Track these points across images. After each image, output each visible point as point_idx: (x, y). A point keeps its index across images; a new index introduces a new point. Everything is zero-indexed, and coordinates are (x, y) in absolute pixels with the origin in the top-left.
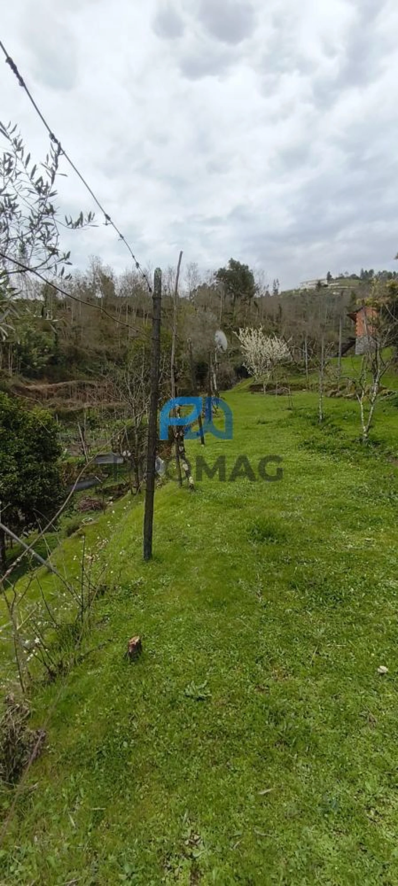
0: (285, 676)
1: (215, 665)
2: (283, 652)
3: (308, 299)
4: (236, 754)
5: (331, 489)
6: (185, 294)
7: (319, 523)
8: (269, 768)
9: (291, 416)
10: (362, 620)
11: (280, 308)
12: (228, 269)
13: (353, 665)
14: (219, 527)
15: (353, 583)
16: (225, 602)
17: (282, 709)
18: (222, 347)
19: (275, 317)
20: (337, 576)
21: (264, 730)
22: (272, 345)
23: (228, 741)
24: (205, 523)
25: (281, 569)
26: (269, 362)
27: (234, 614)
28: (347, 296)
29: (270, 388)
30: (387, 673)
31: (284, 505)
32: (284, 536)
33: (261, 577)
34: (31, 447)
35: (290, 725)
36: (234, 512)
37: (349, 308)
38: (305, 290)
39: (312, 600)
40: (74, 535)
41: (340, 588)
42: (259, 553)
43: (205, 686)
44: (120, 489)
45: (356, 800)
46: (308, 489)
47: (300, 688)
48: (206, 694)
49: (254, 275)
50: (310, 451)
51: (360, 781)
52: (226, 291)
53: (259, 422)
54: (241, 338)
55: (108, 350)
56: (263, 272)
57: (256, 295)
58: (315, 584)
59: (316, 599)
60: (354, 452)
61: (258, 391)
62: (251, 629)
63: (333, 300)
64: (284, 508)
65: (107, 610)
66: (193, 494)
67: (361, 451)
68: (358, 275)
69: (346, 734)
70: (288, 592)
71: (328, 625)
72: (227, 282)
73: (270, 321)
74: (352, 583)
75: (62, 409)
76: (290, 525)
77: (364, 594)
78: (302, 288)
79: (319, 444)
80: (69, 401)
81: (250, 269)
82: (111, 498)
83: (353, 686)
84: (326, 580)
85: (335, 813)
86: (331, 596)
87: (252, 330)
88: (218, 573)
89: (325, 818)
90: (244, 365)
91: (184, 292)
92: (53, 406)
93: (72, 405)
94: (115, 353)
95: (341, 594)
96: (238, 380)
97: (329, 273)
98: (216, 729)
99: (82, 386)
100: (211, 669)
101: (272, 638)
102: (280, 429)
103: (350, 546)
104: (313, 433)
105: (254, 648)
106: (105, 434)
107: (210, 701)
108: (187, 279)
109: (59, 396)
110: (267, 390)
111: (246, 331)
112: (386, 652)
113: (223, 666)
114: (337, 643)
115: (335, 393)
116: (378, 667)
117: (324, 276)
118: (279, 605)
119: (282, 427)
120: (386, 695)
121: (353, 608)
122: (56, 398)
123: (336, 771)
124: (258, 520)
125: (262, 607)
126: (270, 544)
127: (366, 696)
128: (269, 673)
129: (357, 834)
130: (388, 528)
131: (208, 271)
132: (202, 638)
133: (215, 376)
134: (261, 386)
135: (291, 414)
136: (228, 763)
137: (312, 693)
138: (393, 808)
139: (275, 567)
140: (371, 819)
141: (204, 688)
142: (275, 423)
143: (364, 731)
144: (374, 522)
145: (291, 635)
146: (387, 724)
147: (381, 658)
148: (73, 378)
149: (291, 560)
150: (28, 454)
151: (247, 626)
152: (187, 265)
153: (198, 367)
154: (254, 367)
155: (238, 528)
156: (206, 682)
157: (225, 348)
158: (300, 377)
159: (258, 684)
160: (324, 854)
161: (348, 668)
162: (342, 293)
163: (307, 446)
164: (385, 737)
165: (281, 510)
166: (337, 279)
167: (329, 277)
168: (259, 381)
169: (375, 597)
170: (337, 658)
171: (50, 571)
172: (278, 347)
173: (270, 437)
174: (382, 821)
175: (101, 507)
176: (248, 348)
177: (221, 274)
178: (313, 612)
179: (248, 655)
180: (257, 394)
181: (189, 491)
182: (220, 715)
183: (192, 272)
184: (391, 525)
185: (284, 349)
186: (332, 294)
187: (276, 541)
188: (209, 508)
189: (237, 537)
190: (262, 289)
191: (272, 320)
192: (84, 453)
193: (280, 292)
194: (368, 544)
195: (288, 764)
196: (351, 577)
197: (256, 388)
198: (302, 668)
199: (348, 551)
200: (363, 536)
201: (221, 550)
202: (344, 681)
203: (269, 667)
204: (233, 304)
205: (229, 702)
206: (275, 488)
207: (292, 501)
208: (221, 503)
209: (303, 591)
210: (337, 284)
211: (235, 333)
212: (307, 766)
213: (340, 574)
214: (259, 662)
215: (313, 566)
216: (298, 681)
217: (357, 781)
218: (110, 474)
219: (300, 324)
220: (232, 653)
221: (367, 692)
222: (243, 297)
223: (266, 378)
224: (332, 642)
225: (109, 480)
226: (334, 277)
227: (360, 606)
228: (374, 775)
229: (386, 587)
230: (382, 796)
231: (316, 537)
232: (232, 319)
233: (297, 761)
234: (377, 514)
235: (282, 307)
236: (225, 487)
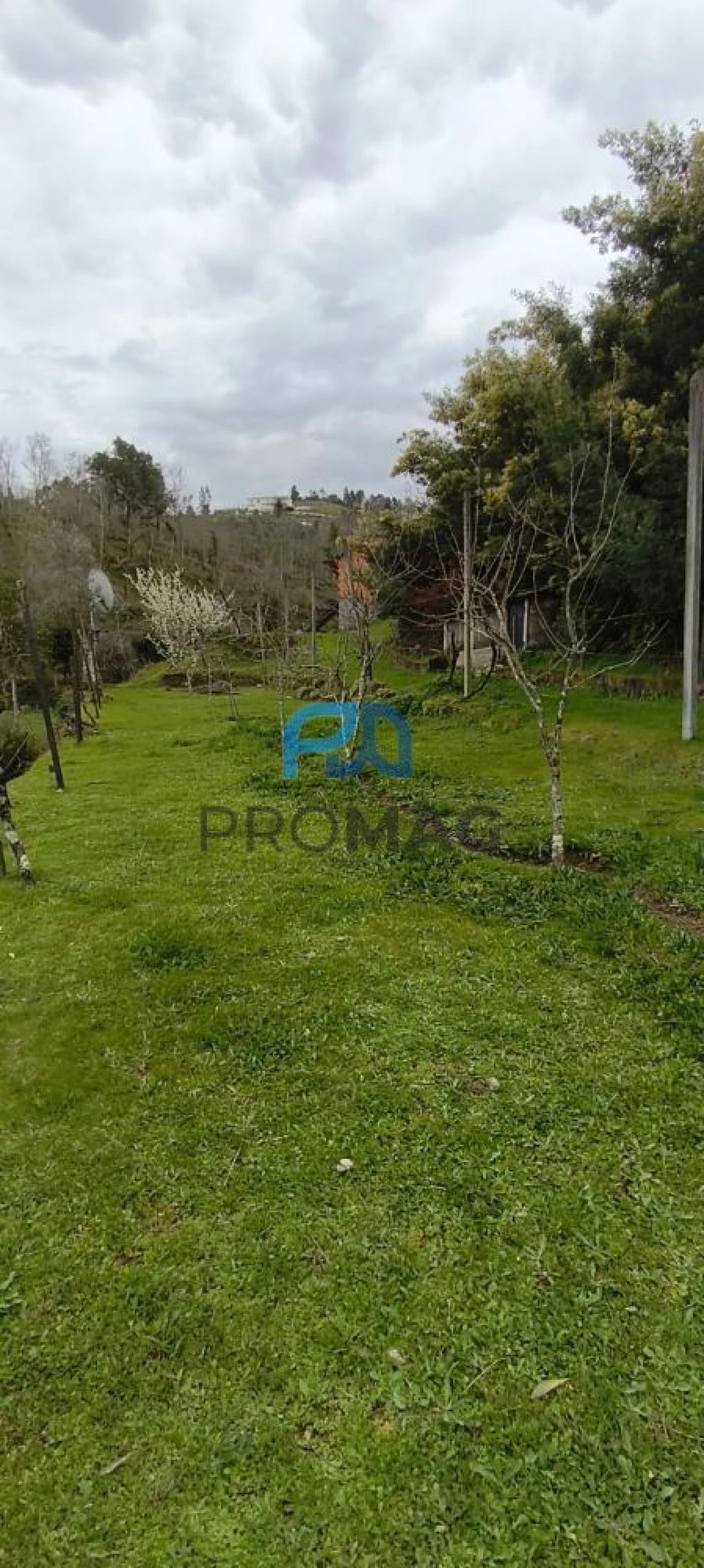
0: (175, 1221)
1: (38, 1233)
2: (177, 1175)
3: (261, 528)
4: (64, 1408)
5: (289, 857)
6: (26, 493)
7: (264, 922)
8: (128, 1414)
9: (233, 732)
10: (319, 1083)
11: (214, 539)
12: (112, 456)
13: (298, 1169)
14: (77, 951)
15: (310, 1019)
16: (71, 1101)
17: (161, 1288)
18: (103, 601)
19: (205, 554)
20: (285, 1012)
21: (123, 1340)
22: (199, 604)
23: (48, 1387)
24: (47, 947)
25: (189, 1015)
26: (195, 634)
27: (89, 1121)
28: (325, 530)
29: (198, 680)
30: (352, 1170)
31: (208, 894)
32: (200, 951)
33: (148, 1037)
35: (176, 1314)
36: (111, 916)
37: (327, 551)
38: (256, 512)
39: (238, 1065)
41: (288, 1032)
42: (151, 991)
43: (11, 1285)
45: (281, 1420)
46: (252, 861)
47: (203, 1237)
48: (8, 1302)
49: (164, 473)
50: (261, 792)
51: (290, 1383)
52: (111, 496)
53: (176, 743)
54: (141, 588)
56: (180, 470)
57: (169, 510)
58: (246, 1033)
59: (245, 1060)
60: (330, 791)
61: (176, 686)
62: (119, 1143)
63: (301, 534)
64: (206, 899)
66: (29, 889)
67: (342, 789)
68: (341, 496)
69: (276, 1300)
70: (198, 1057)
71: (263, 1104)
72: (112, 480)
73: (196, 560)
74: (309, 1021)
76: (215, 931)
77: (326, 1036)
78: (251, 508)
79: (275, 781)
81: (155, 461)
83: (293, 1206)
84: (265, 1021)
85: (243, 1460)
86: (272, 1050)
87: (161, 573)
88: (63, 1044)
89: (223, 1476)
90: (148, 636)
91: (23, 488)
95: (288, 1042)
96: (140, 665)
97: (294, 488)
98: (23, 1369)
100: (27, 1244)
101: (158, 1152)
102: (214, 755)
103: (312, 954)
104: (267, 761)
105: (121, 1179)
107: (17, 1314)
108: (29, 464)
110: (193, 684)
111: (150, 575)
112: (352, 1133)
113: (53, 1233)
114: (275, 1134)
115: (308, 692)
116: (338, 1162)
117: (287, 493)
118: (178, 1085)
119: (217, 751)
120: (347, 1209)
121: (307, 1063)
123: (252, 1377)
124: (154, 929)
125: (145, 1096)
126: (173, 969)
127: (315, 1220)
128: (145, 1223)
129: (279, 1487)
130: (373, 915)
131: (74, 455)
132: (14, 1185)
133: (90, 656)
134: (182, 677)
135: (234, 729)
136: (44, 1432)
137: (222, 1241)
138: (343, 1413)
139: (178, 1013)
140: (305, 1449)
141: (7, 1290)
142: (205, 744)
143: (306, 1287)
144: (352, 908)
145: (193, 1138)
146: (343, 1260)
147: (344, 1145)
149: (208, 994)
151: (113, 1138)
152: (29, 438)
153: (58, 637)
154: (168, 641)
155: (116, 948)
156: (13, 1274)
157: (110, 603)
158: (253, 664)
159: (122, 1249)
160: (218, 1549)
161: (290, 1176)
162: (316, 524)
163: (256, 784)
164: (339, 1284)
165: (201, 903)
166: (308, 499)
167: (295, 495)
168: (180, 668)
169: (342, 1037)
170: (272, 1163)
172: (210, 609)
173: (193, 770)
174: (322, 1444)
176: (155, 607)
177: (99, 463)
178: (239, 1085)
179: (107, 1197)
180: (176, 692)
181: (20, 884)
182: (36, 1337)
183: (38, 452)
184: (376, 910)
185: (221, 613)
186: (302, 527)
187: (184, 963)
188: (60, 914)
189: (111, 966)
190: (180, 500)
191: (201, 559)
193: (212, 509)
194: (340, 947)
195: (166, 1392)
196: (308, 1009)
197: (173, 681)
198: (210, 1197)
199: (307, 963)
200: (333, 933)
201: (74, 995)
202: (281, 1201)
203: (146, 1211)
204: (125, 523)
205: (60, 1303)
206: (196, 863)
207: (223, 884)
208: (86, 902)
209: (224, 1050)
210: (308, 508)
211: (129, 576)
212: (201, 1385)
213: (291, 1007)
214: (129, 1205)
215: (247, 1000)
216: (199, 1224)
217: (287, 1384)
219: (250, 571)
220: (75, 1200)
221: (317, 1212)
222: (145, 511)
223: (192, 662)
224: (266, 1134)
226: (303, 494)
227: (318, 1058)
228: (315, 1361)
229: (360, 1017)
230: (325, 1397)
231: (257, 946)
232: (125, 550)
233: (182, 1383)
234: (358, 894)
235: (218, 537)
236: (98, 869)
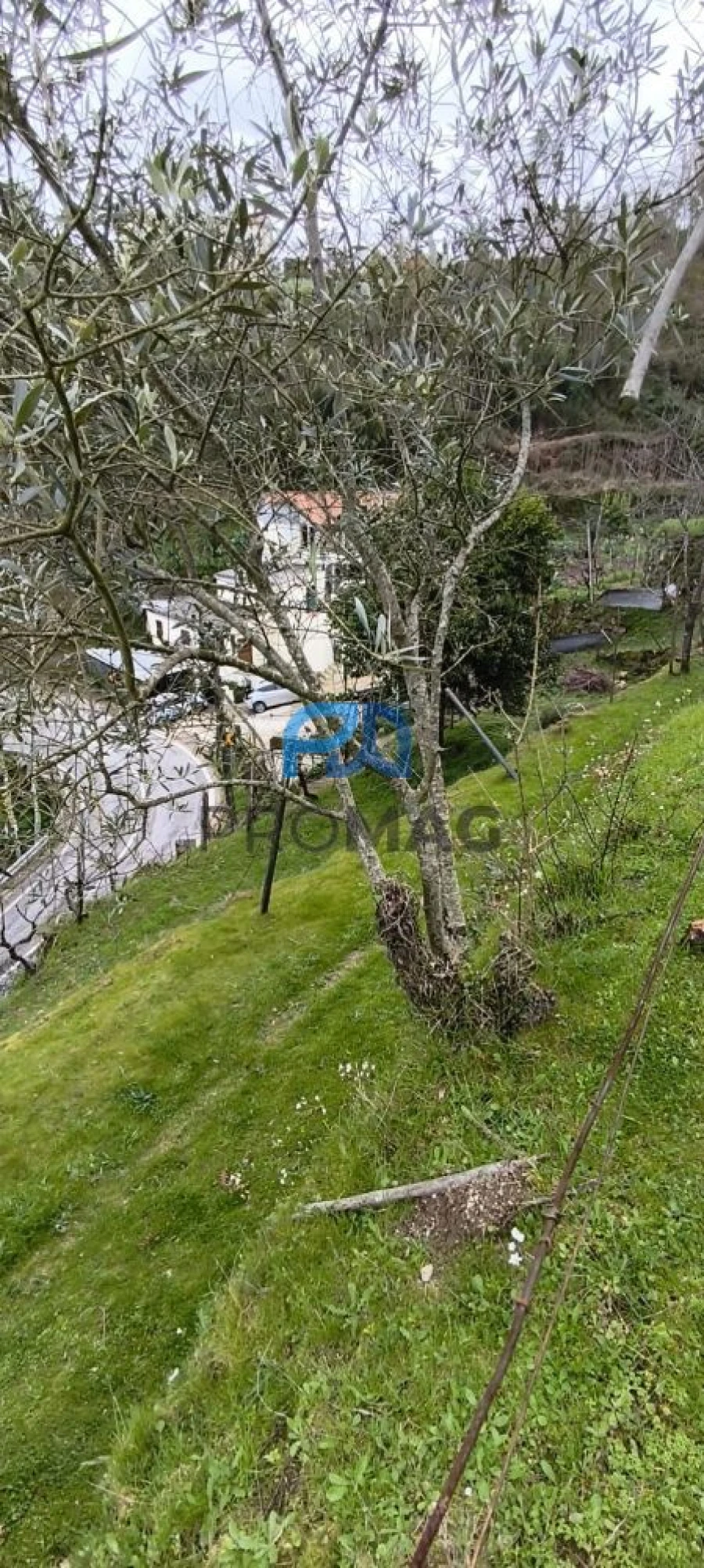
34: (506, 565)
40: (553, 727)
44: (644, 660)
55: (678, 361)
65: (642, 863)
75: (562, 493)
80: (576, 475)
82: (623, 674)
92: (545, 487)
93: (582, 484)
94: (689, 365)
99: (608, 445)
106: (635, 549)
109: (559, 465)
122: (555, 470)
148: (591, 428)
150: (498, 576)
171: (508, 776)
175: (600, 688)
192: (587, 583)
218: (628, 629)
225: (625, 640)
